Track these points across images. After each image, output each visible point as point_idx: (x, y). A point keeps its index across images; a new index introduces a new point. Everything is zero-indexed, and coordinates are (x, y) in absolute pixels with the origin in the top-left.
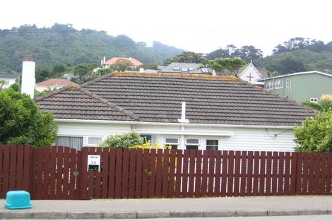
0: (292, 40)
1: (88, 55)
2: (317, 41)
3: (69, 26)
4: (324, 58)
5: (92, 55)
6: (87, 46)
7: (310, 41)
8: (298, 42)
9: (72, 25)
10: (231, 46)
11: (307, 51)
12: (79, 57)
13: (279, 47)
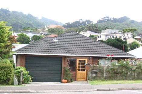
0: (105, 17)
1: (17, 22)
2: (114, 18)
3: (7, 9)
4: (118, 25)
5: (19, 22)
6: (16, 18)
7: (111, 18)
8: (107, 18)
9: (8, 9)
10: (81, 20)
11: (111, 22)
12: (13, 23)
13: (100, 20)
